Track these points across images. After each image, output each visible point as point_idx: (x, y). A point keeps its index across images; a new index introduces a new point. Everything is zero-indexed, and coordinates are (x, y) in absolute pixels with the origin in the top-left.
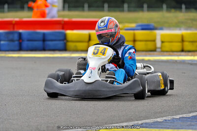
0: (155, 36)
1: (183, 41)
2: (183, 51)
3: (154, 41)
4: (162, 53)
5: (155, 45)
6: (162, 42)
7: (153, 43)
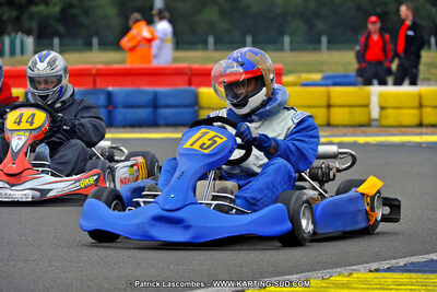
0: (368, 96)
1: (421, 106)
2: (420, 125)
3: (367, 106)
4: (383, 129)
5: (369, 113)
6: (382, 108)
7: (365, 109)
